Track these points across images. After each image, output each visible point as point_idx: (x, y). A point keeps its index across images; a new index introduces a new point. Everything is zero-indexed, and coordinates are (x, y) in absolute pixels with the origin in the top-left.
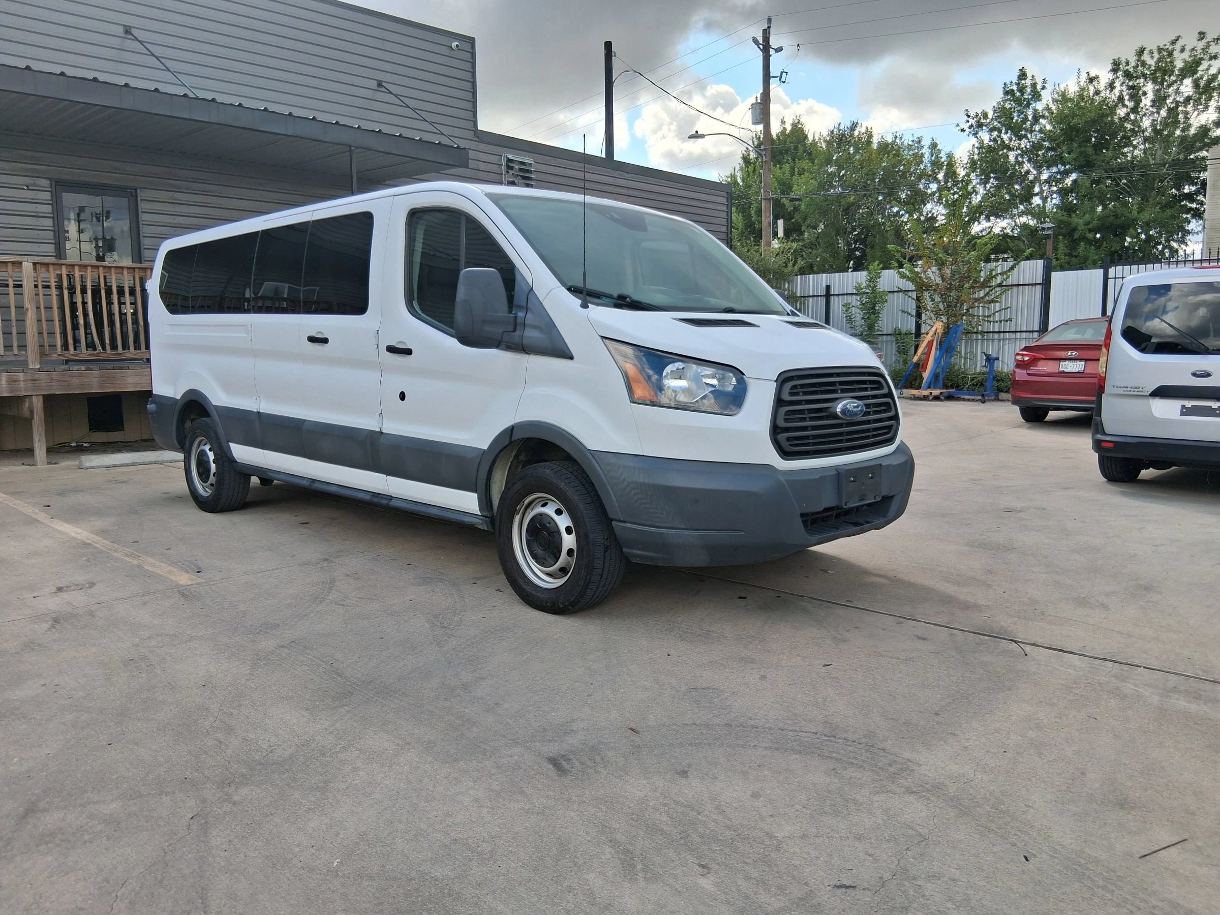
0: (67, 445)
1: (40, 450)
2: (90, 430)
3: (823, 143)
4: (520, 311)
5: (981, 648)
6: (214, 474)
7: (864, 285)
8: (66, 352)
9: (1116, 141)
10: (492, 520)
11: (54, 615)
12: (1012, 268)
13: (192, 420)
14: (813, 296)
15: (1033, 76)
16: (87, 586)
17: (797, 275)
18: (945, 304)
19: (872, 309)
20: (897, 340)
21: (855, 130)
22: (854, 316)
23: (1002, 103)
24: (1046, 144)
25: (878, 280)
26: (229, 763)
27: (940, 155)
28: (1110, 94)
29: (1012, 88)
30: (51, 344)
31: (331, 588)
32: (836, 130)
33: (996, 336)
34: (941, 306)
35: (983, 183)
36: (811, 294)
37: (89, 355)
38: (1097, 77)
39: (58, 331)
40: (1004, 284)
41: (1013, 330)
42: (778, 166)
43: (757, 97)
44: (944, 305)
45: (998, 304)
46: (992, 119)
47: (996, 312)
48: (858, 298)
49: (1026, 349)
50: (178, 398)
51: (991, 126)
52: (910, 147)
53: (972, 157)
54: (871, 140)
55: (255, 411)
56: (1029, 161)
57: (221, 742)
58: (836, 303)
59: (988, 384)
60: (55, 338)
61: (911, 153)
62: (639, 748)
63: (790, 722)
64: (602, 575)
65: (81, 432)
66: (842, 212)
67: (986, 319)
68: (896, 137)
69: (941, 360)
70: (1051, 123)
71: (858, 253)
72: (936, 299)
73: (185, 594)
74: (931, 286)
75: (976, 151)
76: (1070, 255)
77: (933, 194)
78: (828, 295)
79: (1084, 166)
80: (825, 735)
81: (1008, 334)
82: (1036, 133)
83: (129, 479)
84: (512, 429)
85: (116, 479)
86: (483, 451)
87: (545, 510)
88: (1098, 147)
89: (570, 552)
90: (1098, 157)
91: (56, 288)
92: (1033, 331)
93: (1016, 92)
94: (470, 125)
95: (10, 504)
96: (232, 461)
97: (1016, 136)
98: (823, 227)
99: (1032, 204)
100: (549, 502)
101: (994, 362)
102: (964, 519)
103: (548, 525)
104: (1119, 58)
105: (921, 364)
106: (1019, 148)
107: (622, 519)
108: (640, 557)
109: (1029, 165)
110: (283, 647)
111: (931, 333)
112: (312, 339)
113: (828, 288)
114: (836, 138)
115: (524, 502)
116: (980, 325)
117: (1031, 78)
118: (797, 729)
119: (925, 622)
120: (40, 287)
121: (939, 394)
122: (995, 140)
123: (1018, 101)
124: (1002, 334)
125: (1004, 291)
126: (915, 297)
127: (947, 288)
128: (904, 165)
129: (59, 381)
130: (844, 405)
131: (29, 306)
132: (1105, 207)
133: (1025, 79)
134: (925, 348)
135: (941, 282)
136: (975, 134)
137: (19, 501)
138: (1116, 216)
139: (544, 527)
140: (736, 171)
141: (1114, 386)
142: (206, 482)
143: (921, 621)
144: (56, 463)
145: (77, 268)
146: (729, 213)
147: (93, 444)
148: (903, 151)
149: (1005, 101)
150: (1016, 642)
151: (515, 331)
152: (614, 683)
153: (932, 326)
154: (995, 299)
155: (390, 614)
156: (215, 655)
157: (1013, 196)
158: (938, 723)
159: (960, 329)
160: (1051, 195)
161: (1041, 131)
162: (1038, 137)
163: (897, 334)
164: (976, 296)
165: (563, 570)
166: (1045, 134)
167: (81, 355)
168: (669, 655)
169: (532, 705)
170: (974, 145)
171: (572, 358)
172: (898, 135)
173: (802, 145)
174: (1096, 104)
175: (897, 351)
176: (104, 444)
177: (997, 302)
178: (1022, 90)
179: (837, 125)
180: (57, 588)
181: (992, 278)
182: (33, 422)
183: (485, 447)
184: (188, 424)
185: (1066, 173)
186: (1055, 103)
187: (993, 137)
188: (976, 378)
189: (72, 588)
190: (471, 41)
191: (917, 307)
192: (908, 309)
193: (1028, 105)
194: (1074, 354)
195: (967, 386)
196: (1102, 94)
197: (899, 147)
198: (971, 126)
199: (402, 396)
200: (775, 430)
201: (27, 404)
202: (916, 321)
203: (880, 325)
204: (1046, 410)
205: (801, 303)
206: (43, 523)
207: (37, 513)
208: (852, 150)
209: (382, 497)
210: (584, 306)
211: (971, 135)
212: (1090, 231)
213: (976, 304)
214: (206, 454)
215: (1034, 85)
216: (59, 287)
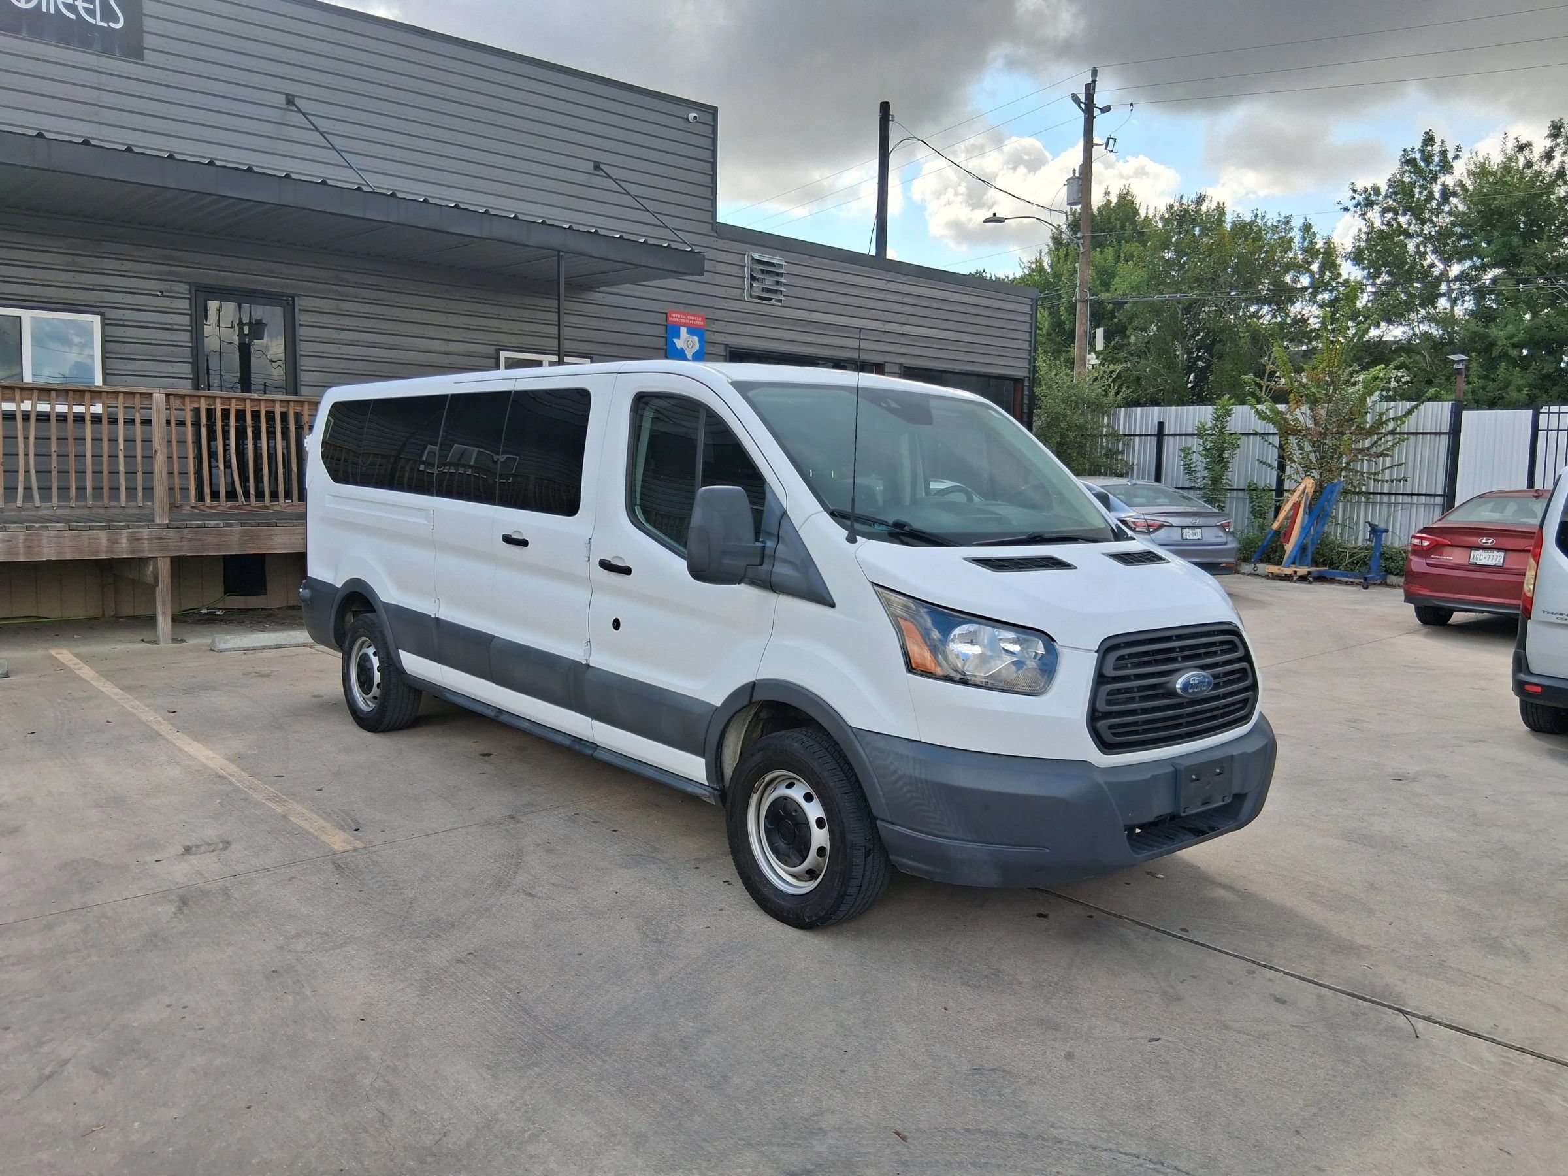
0: (196, 611)
1: (164, 623)
2: (225, 593)
3: (1159, 221)
4: (770, 540)
5: (1358, 1022)
6: (378, 685)
7: (1210, 425)
8: (202, 503)
9: (1553, 227)
10: (723, 795)
11: (181, 892)
12: (1410, 412)
13: (355, 614)
14: (1140, 435)
15: (1442, 141)
16: (221, 845)
17: (1120, 407)
18: (1318, 454)
19: (1219, 456)
20: (1251, 498)
21: (1201, 205)
22: (1194, 465)
23: (1398, 176)
24: (1458, 229)
25: (1228, 419)
26: (394, 1148)
27: (1315, 240)
28: (1546, 166)
29: (1413, 156)
30: (183, 487)
31: (518, 866)
32: (1178, 204)
33: (1385, 499)
34: (1312, 457)
35: (1371, 278)
36: (1137, 433)
37: (230, 508)
38: (1529, 145)
39: (192, 471)
40: (1398, 430)
41: (1409, 491)
42: (1098, 249)
43: (1074, 170)
44: (1316, 456)
45: (1388, 459)
46: (1386, 197)
47: (1386, 469)
48: (1201, 441)
49: (1426, 530)
50: (339, 586)
51: (1385, 205)
52: (1275, 229)
53: (1358, 244)
54: (1223, 219)
55: (433, 616)
56: (1434, 252)
57: (383, 1114)
58: (1172, 447)
59: (1373, 564)
60: (188, 479)
61: (1276, 236)
62: (907, 1166)
63: (1104, 1135)
64: (861, 886)
65: (213, 596)
66: (1182, 310)
67: (1373, 477)
68: (1256, 215)
69: (1310, 529)
70: (1465, 202)
71: (1200, 364)
72: (1305, 446)
73: (340, 866)
74: (1300, 431)
75: (1364, 237)
76: (1486, 377)
77: (1305, 289)
78: (1160, 434)
79: (1509, 260)
80: (1150, 1161)
81: (1401, 496)
82: (1444, 214)
83: (273, 671)
84: (753, 686)
85: (257, 669)
86: (714, 708)
87: (791, 793)
88: (1528, 237)
89: (821, 851)
90: (1527, 250)
91: (192, 424)
92: (1435, 495)
93: (1418, 161)
94: (706, 217)
95: (126, 706)
96: (401, 672)
97: (1417, 219)
98: (1155, 329)
99: (1436, 307)
100: (796, 782)
101: (1381, 536)
102: (1338, 790)
103: (794, 814)
104: (1561, 119)
105: (1283, 532)
106: (1421, 234)
107: (890, 820)
108: (912, 868)
109: (1433, 257)
110: (459, 961)
111: (1297, 493)
112: (508, 539)
113: (1161, 425)
114: (1177, 215)
115: (764, 779)
116: (1365, 485)
117: (1440, 144)
118: (1114, 1147)
119: (1285, 973)
120: (173, 423)
121: (1306, 573)
122: (1389, 224)
123: (1419, 172)
124: (1393, 497)
125: (1398, 442)
126: (1277, 444)
127: (1321, 433)
128: (1266, 252)
129: (191, 540)
130: (1185, 678)
131: (159, 447)
132: (1535, 315)
133: (1432, 146)
134: (1288, 512)
135: (1313, 425)
136: (1363, 215)
137: (137, 702)
138: (1551, 328)
139: (788, 815)
140: (1043, 254)
141: (1544, 612)
142: (367, 694)
143: (1280, 971)
144: (182, 641)
145: (218, 401)
146: (1033, 316)
147: (228, 611)
148: (1266, 234)
149: (1402, 173)
150: (1404, 1012)
151: (762, 564)
152: (875, 1051)
153: (1300, 483)
154: (1385, 452)
155: (591, 914)
156: (375, 969)
157: (1411, 296)
158: (1298, 1148)
159: (1337, 489)
160: (1463, 297)
161: (1450, 213)
162: (1447, 220)
163: (1252, 489)
164: (1360, 446)
165: (811, 874)
166: (1456, 217)
167: (218, 508)
168: (946, 1009)
169: (768, 1082)
170: (1360, 230)
171: (833, 605)
172: (1259, 212)
173: (1131, 224)
174: (1527, 179)
175: (1251, 512)
176: (241, 611)
177: (1387, 455)
178: (1427, 158)
179: (1178, 198)
180: (184, 848)
181: (1382, 424)
182: (157, 588)
183: (718, 701)
184: (349, 618)
185: (1483, 268)
186: (1471, 177)
187: (1386, 219)
188: (1358, 553)
189: (203, 848)
190: (713, 111)
191: (1279, 457)
192: (1267, 459)
193: (1435, 179)
194: (1490, 541)
195: (1344, 564)
196: (1536, 167)
197: (1261, 229)
198: (1358, 204)
199: (617, 624)
200: (1094, 717)
201: (151, 569)
202: (1278, 475)
203: (1230, 478)
204: (1450, 612)
205: (1124, 444)
206: (167, 740)
207: (159, 723)
208: (1197, 231)
209: (585, 744)
210: (851, 539)
211: (1357, 215)
212: (1514, 346)
213: (1360, 457)
214: (370, 660)
215: (1444, 153)
216: (196, 424)
